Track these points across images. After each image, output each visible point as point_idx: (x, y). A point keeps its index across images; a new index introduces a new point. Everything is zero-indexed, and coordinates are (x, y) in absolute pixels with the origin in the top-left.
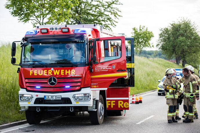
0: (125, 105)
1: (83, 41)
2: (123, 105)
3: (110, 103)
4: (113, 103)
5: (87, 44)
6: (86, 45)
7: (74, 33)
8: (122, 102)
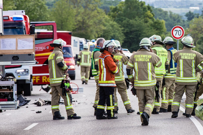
0: (48, 80)
1: (22, 27)
2: (46, 80)
3: (35, 78)
4: (38, 78)
5: (25, 29)
6: (24, 31)
7: (13, 20)
8: (46, 77)
